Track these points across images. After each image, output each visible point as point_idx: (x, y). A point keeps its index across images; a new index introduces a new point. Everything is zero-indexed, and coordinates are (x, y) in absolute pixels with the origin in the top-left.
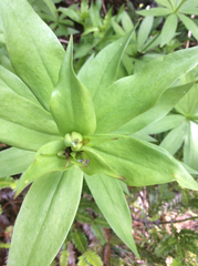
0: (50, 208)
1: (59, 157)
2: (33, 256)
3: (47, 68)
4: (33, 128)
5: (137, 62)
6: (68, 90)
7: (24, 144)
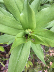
0: (20, 54)
1: (23, 38)
2: (16, 70)
3: (17, 6)
4: (13, 28)
5: (42, 7)
6: (26, 13)
7: (11, 33)
